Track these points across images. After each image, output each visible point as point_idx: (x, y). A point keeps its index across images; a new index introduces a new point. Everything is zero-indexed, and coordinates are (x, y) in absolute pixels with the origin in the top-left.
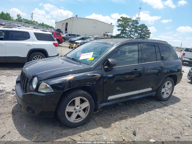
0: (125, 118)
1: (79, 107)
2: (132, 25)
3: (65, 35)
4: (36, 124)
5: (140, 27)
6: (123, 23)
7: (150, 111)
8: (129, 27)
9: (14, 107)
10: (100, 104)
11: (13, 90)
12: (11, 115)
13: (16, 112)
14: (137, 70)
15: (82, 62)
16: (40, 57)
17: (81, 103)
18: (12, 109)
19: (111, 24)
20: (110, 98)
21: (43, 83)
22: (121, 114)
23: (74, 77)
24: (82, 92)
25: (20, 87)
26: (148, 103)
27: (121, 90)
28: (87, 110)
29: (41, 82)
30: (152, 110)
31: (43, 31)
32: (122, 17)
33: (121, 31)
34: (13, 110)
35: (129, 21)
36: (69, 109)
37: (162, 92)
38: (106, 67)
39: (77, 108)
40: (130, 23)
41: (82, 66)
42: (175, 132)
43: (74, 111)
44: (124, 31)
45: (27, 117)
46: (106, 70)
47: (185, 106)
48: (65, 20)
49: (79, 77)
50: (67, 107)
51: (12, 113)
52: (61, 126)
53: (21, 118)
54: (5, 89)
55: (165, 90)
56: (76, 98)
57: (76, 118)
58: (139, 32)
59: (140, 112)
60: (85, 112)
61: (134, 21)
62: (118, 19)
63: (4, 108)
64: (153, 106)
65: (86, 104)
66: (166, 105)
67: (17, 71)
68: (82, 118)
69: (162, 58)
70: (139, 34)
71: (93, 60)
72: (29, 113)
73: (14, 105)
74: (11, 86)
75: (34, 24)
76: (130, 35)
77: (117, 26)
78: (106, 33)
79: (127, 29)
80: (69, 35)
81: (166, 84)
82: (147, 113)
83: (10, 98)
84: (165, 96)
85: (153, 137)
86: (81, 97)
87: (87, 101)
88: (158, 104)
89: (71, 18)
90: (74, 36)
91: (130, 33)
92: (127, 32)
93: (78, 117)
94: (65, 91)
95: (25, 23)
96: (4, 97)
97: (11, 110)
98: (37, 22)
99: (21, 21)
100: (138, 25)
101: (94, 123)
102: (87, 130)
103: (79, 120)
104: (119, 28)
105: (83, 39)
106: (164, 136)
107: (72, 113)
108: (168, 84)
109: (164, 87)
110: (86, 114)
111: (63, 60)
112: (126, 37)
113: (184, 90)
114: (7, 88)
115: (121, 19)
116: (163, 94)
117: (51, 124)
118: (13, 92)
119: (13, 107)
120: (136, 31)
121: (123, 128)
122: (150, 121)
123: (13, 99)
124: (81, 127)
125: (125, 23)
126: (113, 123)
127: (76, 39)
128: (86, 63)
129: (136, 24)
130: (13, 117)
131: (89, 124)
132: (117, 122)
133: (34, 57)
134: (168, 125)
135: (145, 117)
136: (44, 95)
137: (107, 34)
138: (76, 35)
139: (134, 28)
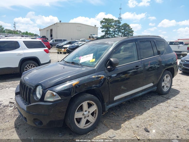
0: (133, 116)
1: (87, 112)
2: (115, 25)
3: (52, 41)
4: (44, 135)
5: (122, 26)
6: (106, 24)
7: (155, 106)
8: (112, 28)
9: (16, 121)
10: (107, 105)
11: (11, 103)
12: (14, 130)
13: (19, 125)
14: (138, 66)
15: (83, 64)
16: (32, 65)
17: (89, 107)
18: (14, 122)
19: (95, 26)
20: (116, 98)
21: (48, 91)
22: (128, 113)
23: (80, 81)
24: (89, 95)
25: (20, 99)
26: (150, 99)
27: (125, 88)
28: (96, 113)
29: (46, 90)
30: (157, 105)
31: (32, 39)
32: (104, 19)
33: (105, 32)
34: (15, 124)
35: (112, 22)
36: (78, 115)
37: (162, 85)
38: (109, 67)
39: (85, 113)
40: (113, 24)
41: (84, 69)
42: (185, 125)
43: (83, 117)
44: (108, 32)
45: (33, 129)
46: (110, 70)
47: (186, 97)
48: (49, 27)
49: (84, 80)
50: (76, 113)
51: (15, 127)
52: (70, 134)
53: (26, 131)
54: (2, 102)
55: (165, 83)
56: (83, 103)
57: (86, 124)
58: (122, 31)
59: (146, 109)
60: (93, 116)
61: (116, 21)
62: (101, 21)
63: (6, 123)
64: (156, 101)
65: (94, 108)
66: (168, 99)
67: (10, 82)
68: (91, 123)
69: (159, 53)
70: (122, 33)
71: (95, 62)
72: (36, 125)
73: (15, 118)
74: (7, 99)
75: (18, 34)
76: (114, 35)
77: (101, 28)
78: (91, 35)
79: (111, 30)
80: (56, 41)
81: (165, 77)
82: (152, 108)
83: (10, 112)
84: (165, 89)
85: (166, 132)
86: (88, 101)
87: (94, 105)
88: (160, 98)
89: (55, 24)
90: (61, 41)
91: (114, 33)
92: (111, 32)
93: (88, 122)
94: (72, 96)
95: (8, 33)
96: (2, 111)
97: (13, 124)
99: (4, 32)
100: (121, 25)
101: (103, 126)
102: (99, 135)
103: (89, 126)
104: (103, 30)
105: (70, 43)
106: (176, 129)
107: (80, 119)
108: (167, 77)
109: (163, 81)
110: (95, 118)
111: (63, 66)
112: (111, 37)
113: (179, 81)
114: (4, 101)
115: (104, 20)
116: (163, 88)
117: (60, 134)
118: (11, 105)
119: (14, 120)
120: (119, 31)
121: (135, 128)
122: (158, 116)
123: (13, 112)
124: (92, 132)
125: (108, 24)
126: (123, 123)
127: (63, 44)
128: (88, 65)
129: (118, 23)
130: (17, 132)
131: (99, 128)
132: (126, 122)
133: (26, 66)
134: (177, 118)
135: (152, 113)
136: (51, 104)
137: (93, 37)
138: (63, 41)
139: (117, 28)
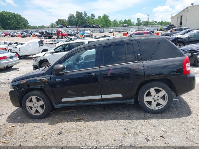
1: (36, 104)
3: (169, 31)
14: (90, 74)
20: (64, 100)
23: (27, 81)
27: (73, 93)
48: (179, 13)
49: (30, 80)
50: (27, 102)
56: (32, 97)
65: (42, 103)
68: (41, 113)
81: (152, 90)
84: (153, 107)
87: (41, 100)
90: (180, 30)
98: (155, 21)
99: (141, 24)
103: (38, 114)
